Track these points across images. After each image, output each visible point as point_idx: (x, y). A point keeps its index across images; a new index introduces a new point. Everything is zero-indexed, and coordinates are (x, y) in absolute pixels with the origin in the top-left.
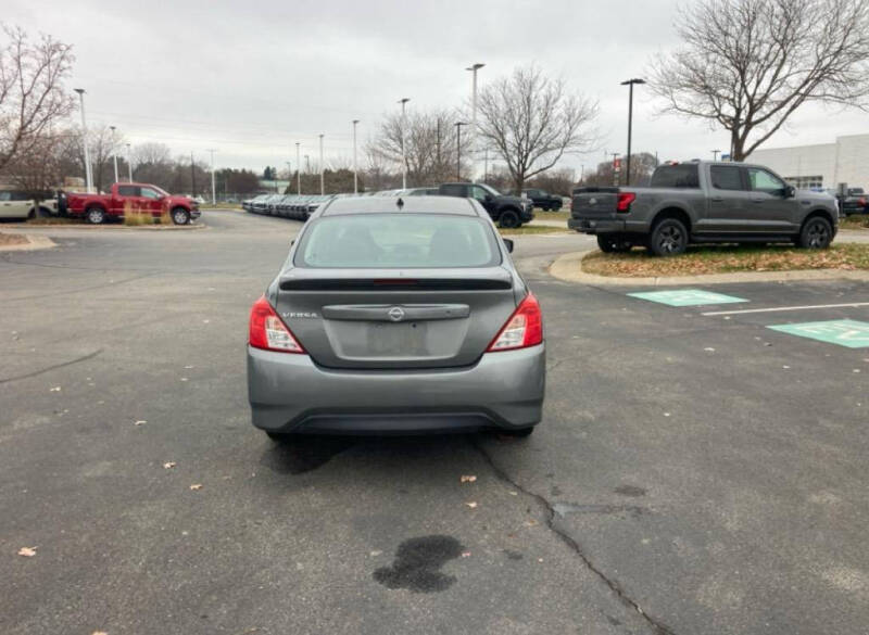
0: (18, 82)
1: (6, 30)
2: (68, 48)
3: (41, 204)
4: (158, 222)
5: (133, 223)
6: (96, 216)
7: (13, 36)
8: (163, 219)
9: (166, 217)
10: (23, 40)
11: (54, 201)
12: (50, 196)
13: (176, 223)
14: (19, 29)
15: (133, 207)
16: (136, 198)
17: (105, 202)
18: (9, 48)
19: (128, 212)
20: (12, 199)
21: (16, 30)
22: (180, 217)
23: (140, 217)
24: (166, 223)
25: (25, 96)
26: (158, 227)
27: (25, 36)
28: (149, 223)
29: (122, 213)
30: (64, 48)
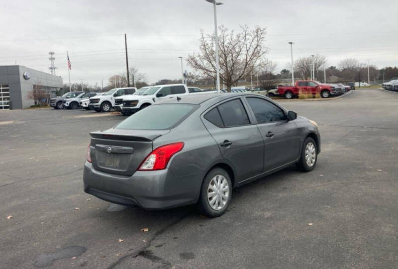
0: (245, 46)
1: (241, 27)
2: (264, 29)
3: (269, 91)
4: (314, 97)
5: (303, 98)
6: (289, 96)
7: (243, 29)
8: (316, 95)
9: (318, 95)
10: (247, 30)
11: (276, 90)
12: (273, 88)
13: (323, 97)
14: (246, 26)
15: (303, 91)
16: (305, 87)
17: (292, 90)
18: (242, 33)
19: (300, 93)
20: (261, 90)
21: (245, 26)
22: (325, 94)
23: (306, 95)
24: (318, 98)
25: (247, 51)
26: (314, 99)
27: (248, 28)
28: (310, 98)
29: (298, 94)
30: (262, 29)
